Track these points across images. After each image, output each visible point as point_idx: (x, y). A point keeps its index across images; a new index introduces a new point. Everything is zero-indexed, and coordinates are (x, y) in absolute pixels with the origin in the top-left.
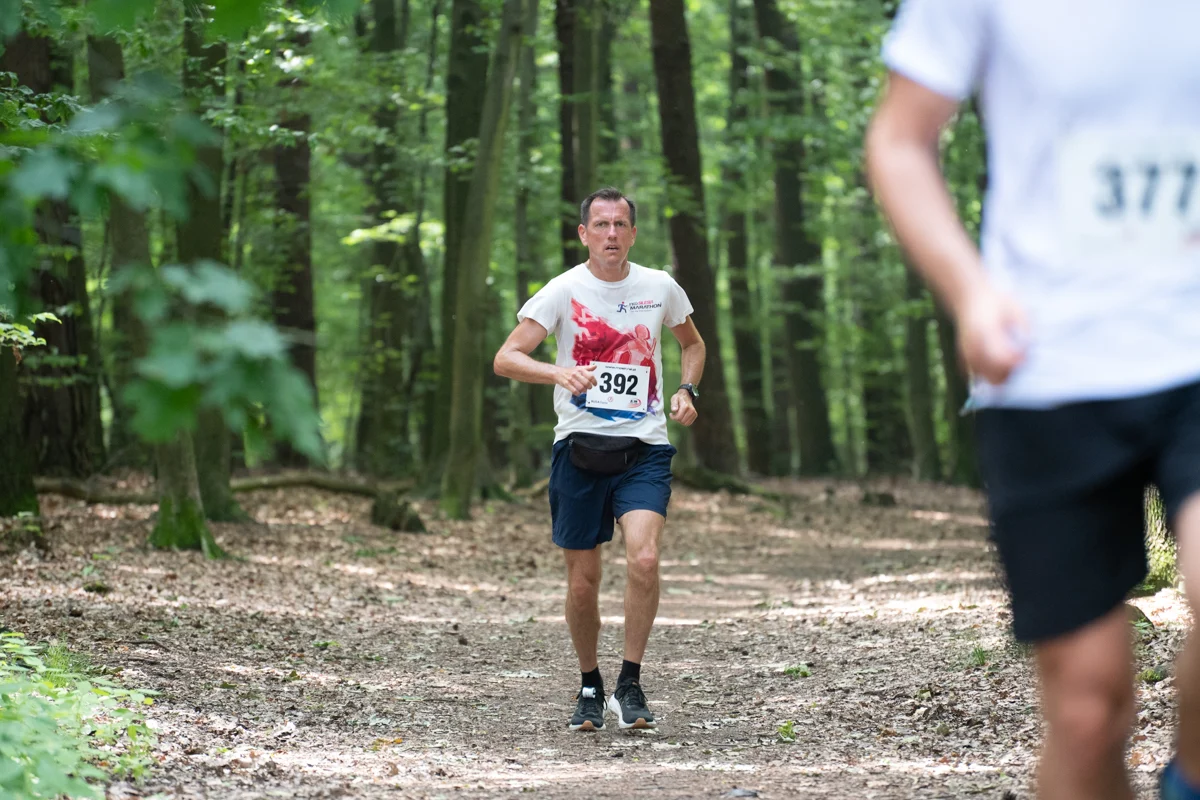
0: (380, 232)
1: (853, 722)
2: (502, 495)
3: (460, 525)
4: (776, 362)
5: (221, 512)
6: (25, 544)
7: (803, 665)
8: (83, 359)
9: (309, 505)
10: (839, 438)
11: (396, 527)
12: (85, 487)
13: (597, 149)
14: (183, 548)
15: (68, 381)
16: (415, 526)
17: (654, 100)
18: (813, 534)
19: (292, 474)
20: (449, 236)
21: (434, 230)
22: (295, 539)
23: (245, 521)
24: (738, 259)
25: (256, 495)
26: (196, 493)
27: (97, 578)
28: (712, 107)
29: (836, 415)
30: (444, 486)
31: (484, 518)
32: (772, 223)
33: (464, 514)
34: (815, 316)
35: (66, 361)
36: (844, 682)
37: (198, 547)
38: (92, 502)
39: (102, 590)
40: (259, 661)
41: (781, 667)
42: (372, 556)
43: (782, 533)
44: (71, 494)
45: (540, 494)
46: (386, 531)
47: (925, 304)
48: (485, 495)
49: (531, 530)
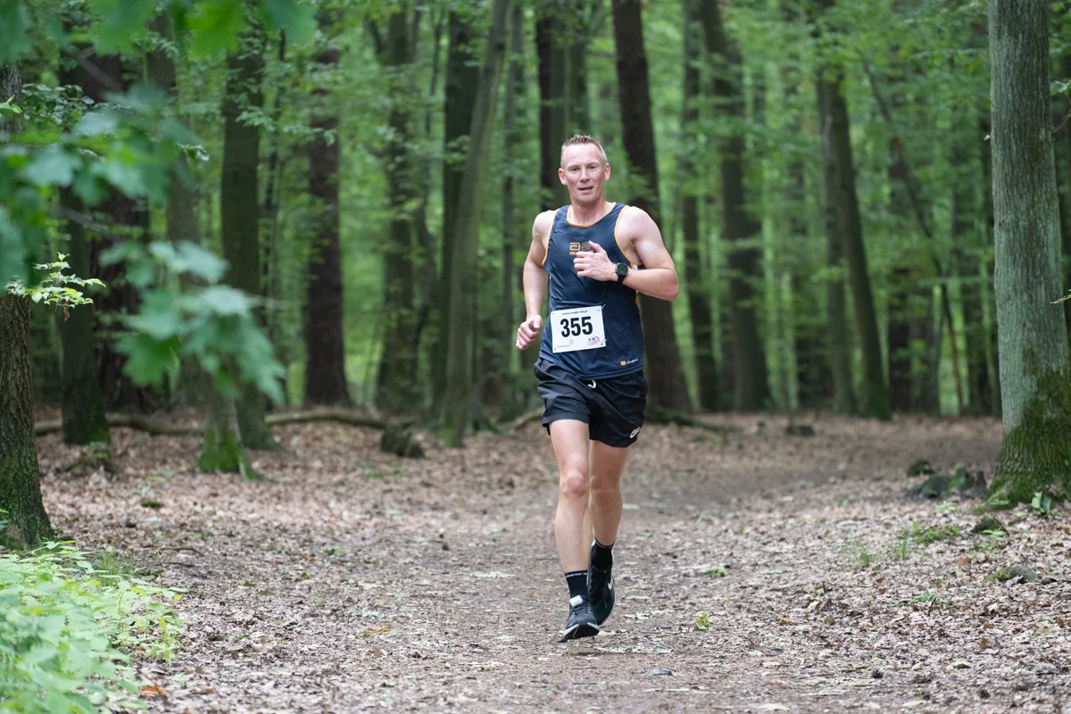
1: (758, 613)
2: (490, 428)
3: (455, 452)
4: (724, 319)
5: (257, 441)
6: (95, 468)
7: (722, 569)
9: (332, 436)
10: (773, 380)
11: (401, 454)
14: (225, 471)
16: (417, 453)
18: (746, 461)
19: (321, 410)
22: (317, 464)
23: (279, 451)
24: (691, 234)
25: (290, 428)
26: (234, 426)
27: (152, 495)
29: (772, 362)
30: (442, 420)
31: (474, 447)
32: (719, 206)
33: (458, 444)
34: (753, 281)
36: (754, 581)
37: (236, 470)
38: (155, 433)
39: (156, 506)
40: (277, 564)
41: (704, 568)
42: (379, 477)
43: (719, 458)
44: (138, 427)
45: (523, 426)
46: (392, 457)
47: (841, 271)
48: (477, 427)
49: (511, 459)
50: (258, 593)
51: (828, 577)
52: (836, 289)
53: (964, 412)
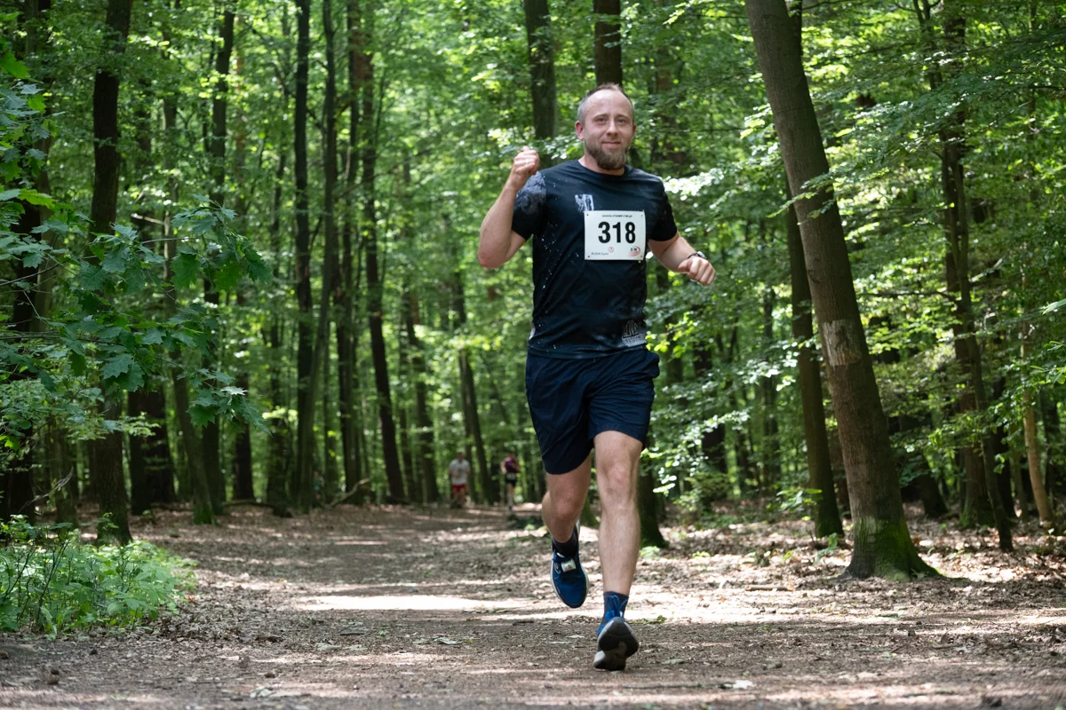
0: (275, 414)
1: (452, 570)
2: (321, 506)
3: (305, 516)
4: (417, 463)
5: (219, 511)
6: (148, 522)
7: (432, 554)
8: (167, 460)
9: (250, 511)
10: (441, 491)
11: (282, 516)
12: (170, 506)
13: (352, 383)
14: (205, 522)
15: (163, 467)
16: (289, 516)
17: (372, 371)
18: (434, 519)
19: (244, 501)
20: (300, 416)
21: (293, 414)
22: (245, 521)
23: (227, 515)
24: (403, 425)
25: (231, 508)
26: (209, 503)
27: (174, 533)
28: (393, 371)
29: (439, 481)
30: (299, 502)
31: (314, 513)
32: (415, 414)
33: (306, 512)
34: (431, 445)
35: (161, 460)
36: (447, 559)
37: (210, 523)
38: (172, 510)
39: (176, 536)
40: (234, 556)
41: (424, 555)
42: (273, 525)
43: (421, 517)
44: (164, 508)
45: (334, 506)
46: (278, 518)
47: (471, 440)
48: (314, 506)
49: (330, 517)
50: (226, 568)
51: (480, 556)
52: (468, 448)
53: (525, 501)
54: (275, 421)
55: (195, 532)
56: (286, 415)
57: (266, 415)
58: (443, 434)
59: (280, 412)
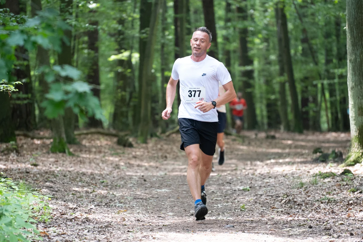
0: (119, 57)
1: (263, 204)
2: (156, 136)
3: (144, 145)
5: (72, 141)
6: (12, 151)
7: (248, 187)
8: (30, 95)
9: (98, 139)
10: (259, 118)
11: (125, 146)
12: (31, 134)
13: (185, 31)
14: (60, 152)
15: (25, 102)
16: (130, 145)
17: (202, 16)
18: (251, 148)
19: (93, 130)
20: (142, 58)
21: (136, 57)
22: (94, 150)
23: (79, 144)
25: (82, 136)
26: (64, 136)
27: (34, 162)
28: (220, 18)
29: (258, 112)
30: (139, 133)
31: (151, 143)
32: (238, 54)
33: (145, 142)
34: (251, 81)
35: (25, 96)
36: (260, 193)
37: (64, 152)
38: (33, 138)
39: (36, 165)
40: (83, 187)
41: (241, 188)
42: (117, 154)
43: (242, 147)
44: (26, 136)
45: (168, 136)
46: (121, 147)
47: (285, 78)
48: (152, 136)
49: (165, 147)
50: (77, 197)
51: (288, 191)
52: (282, 85)
53: (330, 130)
54: (120, 62)
55: (52, 160)
56: (130, 57)
57: (113, 58)
58: (261, 71)
59: (125, 55)
